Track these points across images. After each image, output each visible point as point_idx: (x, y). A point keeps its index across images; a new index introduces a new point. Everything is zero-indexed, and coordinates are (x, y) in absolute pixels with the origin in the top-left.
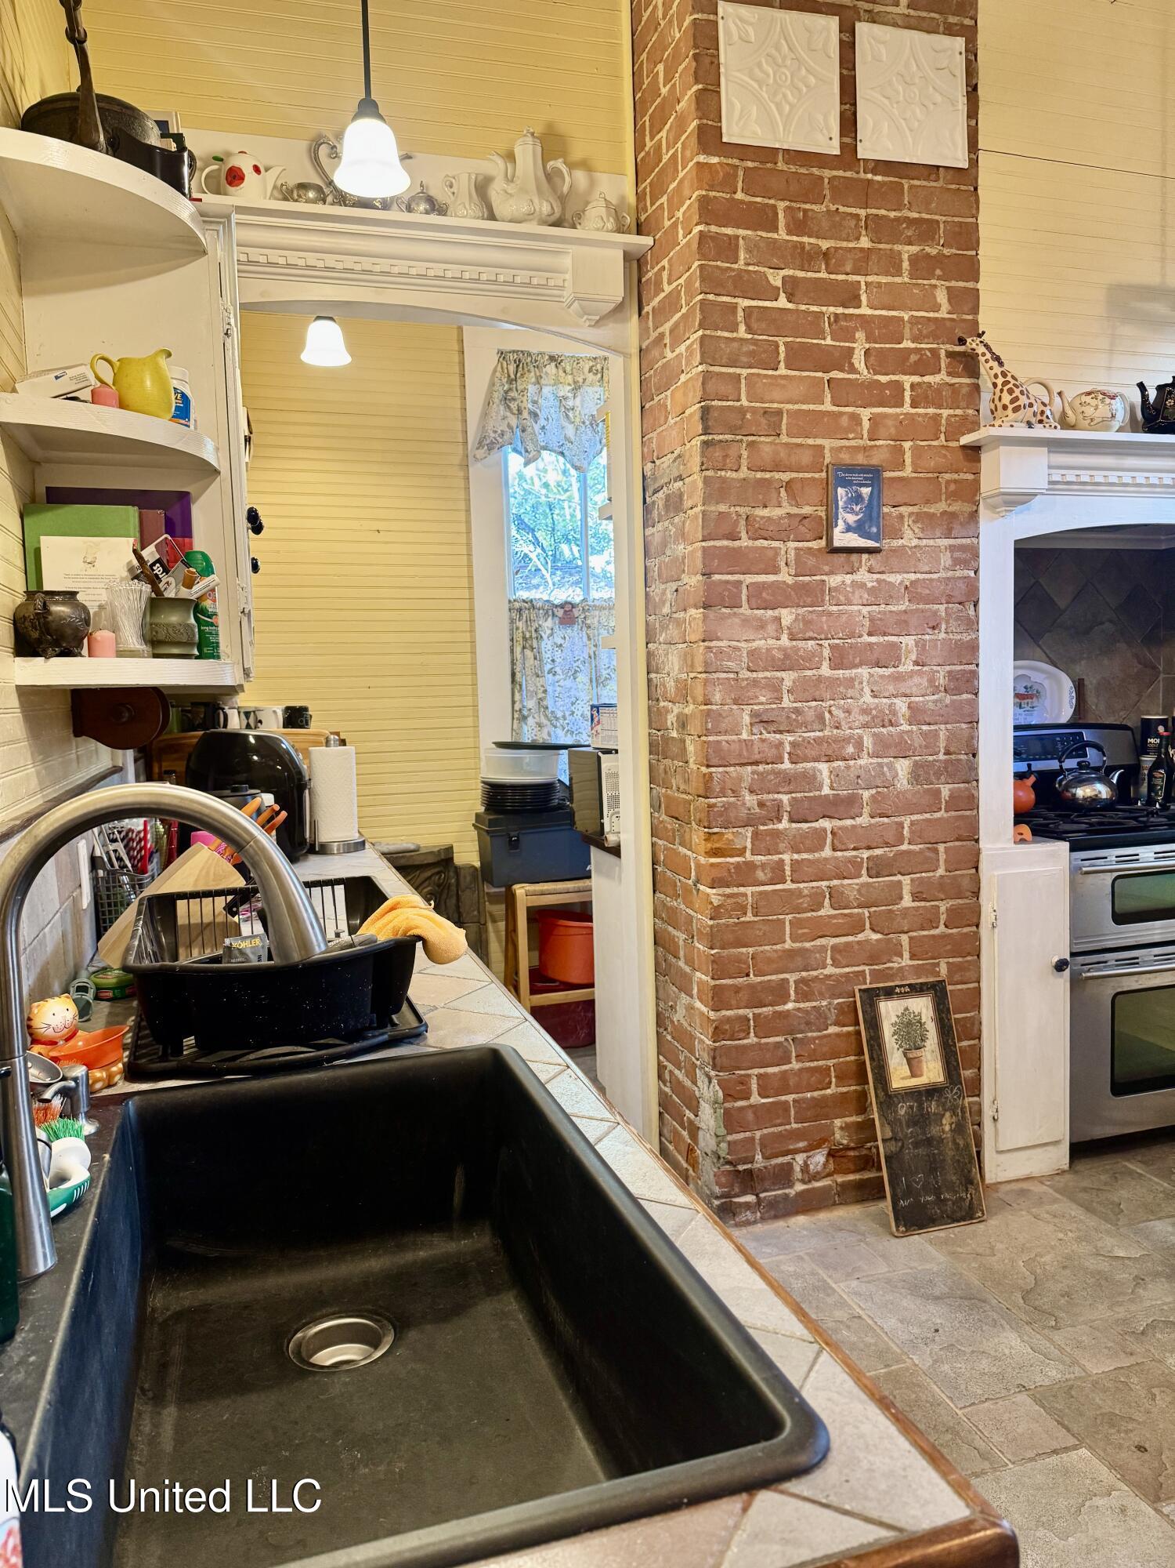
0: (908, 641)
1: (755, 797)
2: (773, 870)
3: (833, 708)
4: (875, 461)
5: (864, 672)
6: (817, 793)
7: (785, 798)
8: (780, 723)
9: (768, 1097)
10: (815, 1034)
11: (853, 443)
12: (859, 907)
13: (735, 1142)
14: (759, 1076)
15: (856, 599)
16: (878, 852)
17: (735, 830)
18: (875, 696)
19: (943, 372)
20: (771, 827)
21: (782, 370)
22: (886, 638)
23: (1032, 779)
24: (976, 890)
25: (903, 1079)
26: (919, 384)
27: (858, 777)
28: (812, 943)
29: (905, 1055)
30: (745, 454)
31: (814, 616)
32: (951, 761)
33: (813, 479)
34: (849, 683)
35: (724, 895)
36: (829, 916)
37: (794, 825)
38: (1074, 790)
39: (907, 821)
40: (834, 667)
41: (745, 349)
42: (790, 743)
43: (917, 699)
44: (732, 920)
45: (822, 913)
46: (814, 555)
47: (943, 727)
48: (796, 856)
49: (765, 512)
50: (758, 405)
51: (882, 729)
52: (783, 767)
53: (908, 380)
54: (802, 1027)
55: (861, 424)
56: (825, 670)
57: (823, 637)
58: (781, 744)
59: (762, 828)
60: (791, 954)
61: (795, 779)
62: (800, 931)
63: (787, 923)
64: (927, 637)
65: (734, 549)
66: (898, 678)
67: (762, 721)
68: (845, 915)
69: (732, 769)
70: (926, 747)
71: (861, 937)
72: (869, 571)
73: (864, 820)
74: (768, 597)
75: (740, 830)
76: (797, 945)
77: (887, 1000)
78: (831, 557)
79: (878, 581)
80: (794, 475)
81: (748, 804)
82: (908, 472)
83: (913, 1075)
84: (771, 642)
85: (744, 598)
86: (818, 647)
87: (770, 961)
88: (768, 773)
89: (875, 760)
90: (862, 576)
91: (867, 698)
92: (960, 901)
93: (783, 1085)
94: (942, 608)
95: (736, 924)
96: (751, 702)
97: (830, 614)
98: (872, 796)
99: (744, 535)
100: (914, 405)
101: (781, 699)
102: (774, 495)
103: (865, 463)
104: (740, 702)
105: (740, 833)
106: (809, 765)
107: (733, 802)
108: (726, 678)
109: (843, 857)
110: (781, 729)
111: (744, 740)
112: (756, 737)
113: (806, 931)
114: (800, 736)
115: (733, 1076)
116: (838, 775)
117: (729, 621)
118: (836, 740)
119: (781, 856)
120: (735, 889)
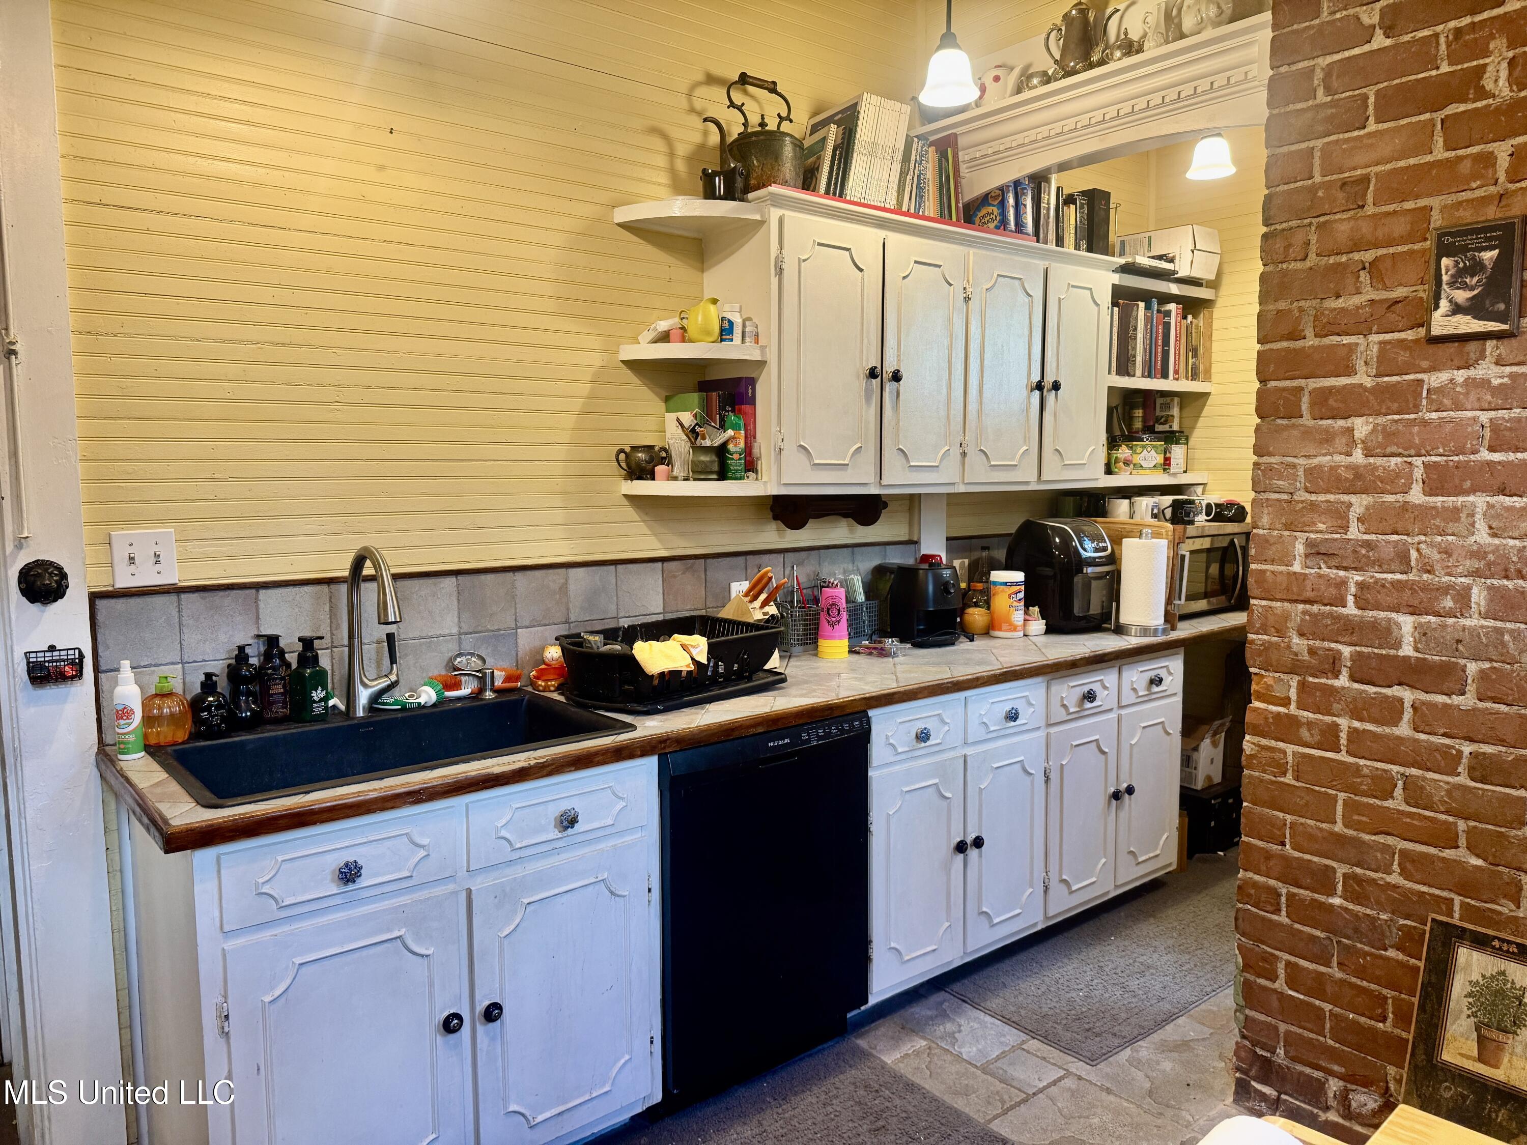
1: (1306, 642)
2: (1323, 733)
3: (1422, 546)
4: (1518, 208)
5: (1479, 501)
6: (1392, 652)
7: (1346, 651)
8: (1344, 558)
9: (1297, 991)
10: (1367, 948)
11: (1479, 193)
12: (1447, 813)
13: (1254, 1020)
14: (1288, 964)
15: (1470, 402)
16: (1488, 749)
17: (1277, 675)
18: (1495, 536)
20: (1323, 681)
21: (1372, 127)
22: (1519, 455)
25: (1463, 1055)
27: (1460, 641)
28: (1374, 838)
29: (1478, 1028)
30: (1314, 238)
31: (1401, 427)
33: (1411, 252)
34: (1452, 514)
35: (1259, 746)
36: (1398, 811)
37: (1356, 686)
40: (1430, 490)
41: (1321, 115)
42: (1357, 584)
44: (1267, 777)
45: (1389, 803)
46: (1407, 349)
49: (1340, 303)
50: (1335, 177)
51: (1505, 582)
52: (1344, 611)
54: (1350, 932)
55: (1494, 165)
56: (1416, 495)
57: (1413, 452)
58: (1344, 583)
59: (1311, 679)
60: (1340, 839)
61: (1361, 629)
62: (1356, 817)
63: (1340, 803)
65: (1294, 349)
67: (1316, 552)
68: (1426, 818)
69: (1279, 604)
71: (1449, 854)
72: (1497, 363)
73: (1467, 701)
74: (1335, 405)
75: (1282, 676)
76: (1351, 832)
77: (1473, 949)
78: (1432, 349)
79: (1511, 375)
80: (1381, 252)
81: (1295, 648)
83: (1482, 1060)
84: (1338, 458)
85: (1305, 407)
86: (1406, 466)
87: (1311, 837)
88: (1324, 615)
89: (1491, 623)
90: (1485, 370)
91: (1482, 537)
93: (1318, 987)
95: (1273, 782)
96: (1307, 529)
97: (1425, 423)
98: (1482, 671)
99: (1309, 332)
101: (1346, 528)
102: (1350, 280)
103: (1498, 216)
104: (1293, 528)
105: (1282, 680)
106: (1382, 614)
107: (1276, 643)
108: (1278, 500)
109: (1427, 741)
110: (1345, 564)
111: (1295, 573)
112: (1313, 571)
113: (1364, 819)
114: (1372, 577)
115: (1257, 948)
116: (1425, 634)
117: (1285, 434)
118: (1426, 587)
119: (1335, 719)
120: (1273, 741)
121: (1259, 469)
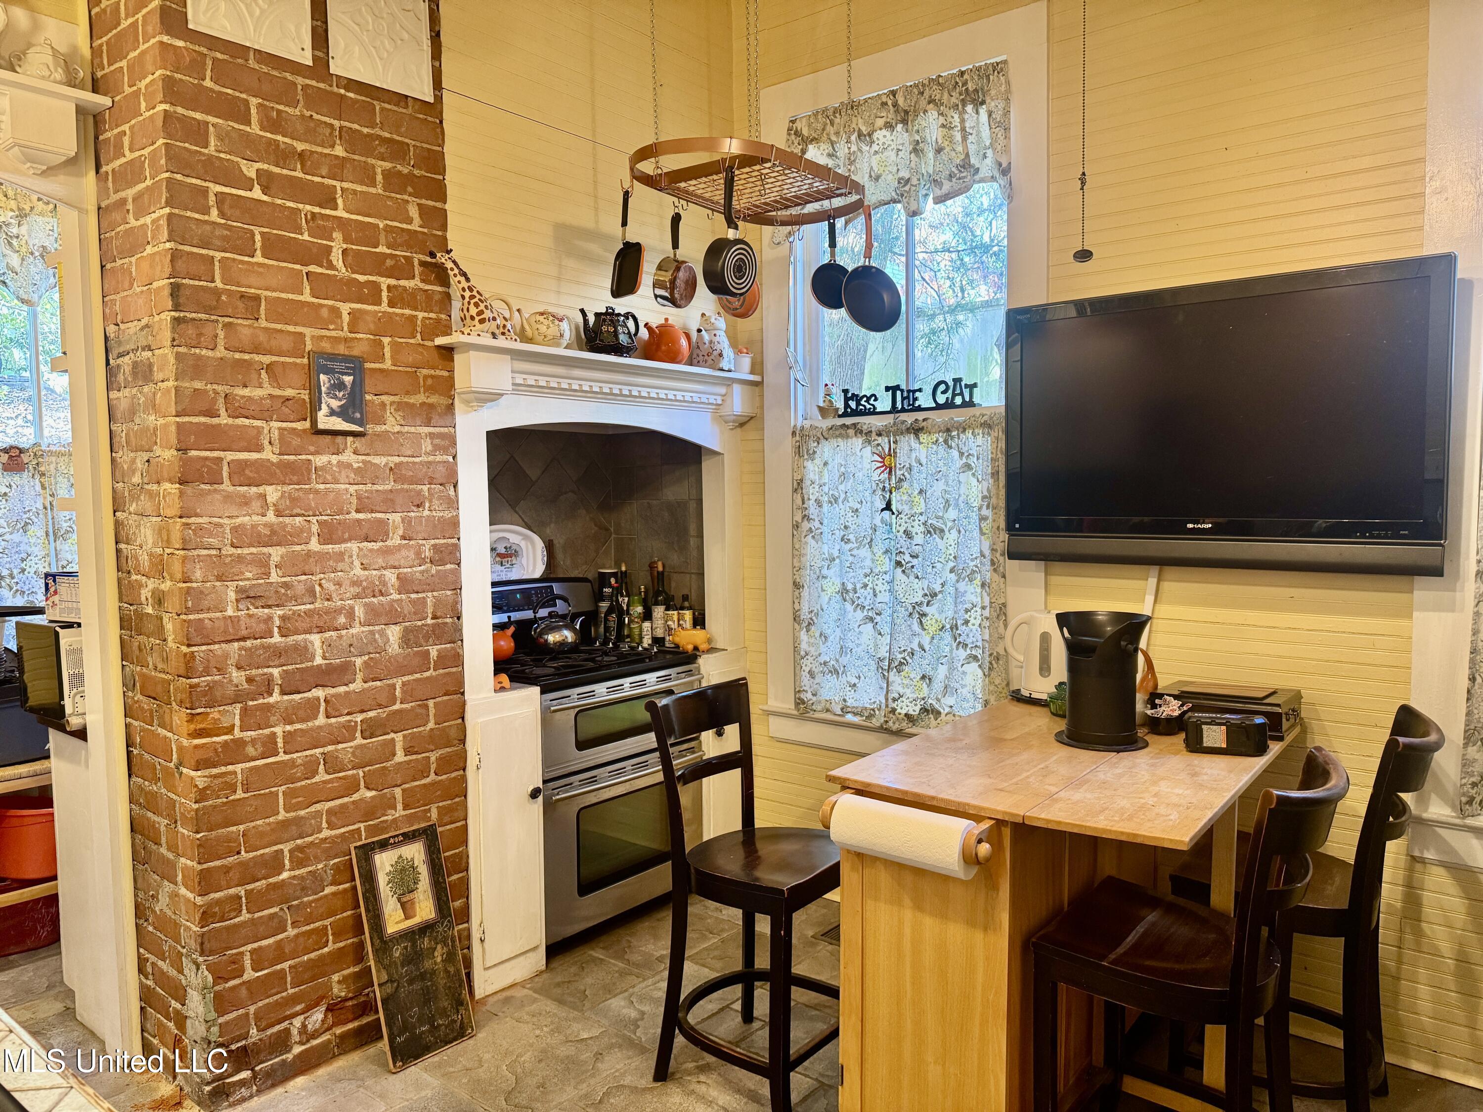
0: (395, 518)
1: (243, 673)
2: (264, 744)
3: (323, 582)
4: (356, 352)
5: (353, 546)
6: (310, 664)
7: (276, 672)
8: (268, 598)
9: (262, 970)
10: (311, 898)
11: (333, 334)
12: (353, 768)
13: (228, 1023)
14: (252, 952)
15: (343, 478)
16: (371, 714)
17: (221, 708)
18: (365, 569)
19: (417, 278)
20: (261, 701)
21: (259, 258)
22: (374, 515)
23: (512, 629)
24: (462, 738)
25: (397, 923)
26: (395, 287)
27: (351, 645)
28: (307, 810)
29: (399, 900)
30: (221, 334)
31: (301, 494)
32: (438, 624)
33: (296, 364)
34: (340, 557)
35: (211, 776)
36: (323, 781)
37: (286, 697)
38: (546, 637)
39: (399, 682)
40: (323, 541)
41: (217, 233)
42: (279, 617)
43: (405, 570)
44: (220, 800)
45: (317, 779)
46: (299, 435)
47: (430, 594)
48: (288, 728)
49: (246, 392)
50: (234, 288)
51: (373, 599)
52: (273, 640)
53: (385, 282)
54: (298, 893)
55: (341, 317)
56: (314, 545)
57: (311, 513)
58: (270, 618)
59: (251, 703)
60: (285, 824)
61: (286, 652)
62: (294, 801)
63: (281, 795)
64: (412, 514)
65: (213, 426)
66: (387, 552)
67: (246, 596)
68: (340, 778)
69: (217, 646)
70: (415, 614)
71: (356, 797)
72: (354, 453)
73: (357, 686)
74: (251, 475)
75: (226, 708)
76: (293, 814)
77: (382, 851)
78: (315, 438)
79: (363, 462)
80: (275, 358)
81: (235, 681)
82: (388, 365)
83: (407, 917)
84: (255, 518)
85: (225, 474)
86: (306, 523)
87: (262, 835)
88: (256, 648)
89: (366, 629)
90: (348, 456)
91: (358, 571)
92: (448, 750)
93: (280, 953)
94: (425, 488)
95: (224, 804)
96: (237, 578)
97: (317, 492)
98: (365, 662)
99: (223, 412)
100: (391, 304)
101: (268, 574)
102: (254, 376)
103: (347, 353)
104: (224, 578)
105: (228, 711)
106: (300, 637)
107: (220, 681)
108: (208, 555)
109: (336, 723)
110: (270, 603)
111: (230, 617)
112: (243, 613)
113: (300, 799)
114: (290, 610)
115: (224, 958)
116: (330, 645)
117: (209, 498)
118: (327, 612)
119: (272, 729)
120: (222, 768)
121: (190, 528)
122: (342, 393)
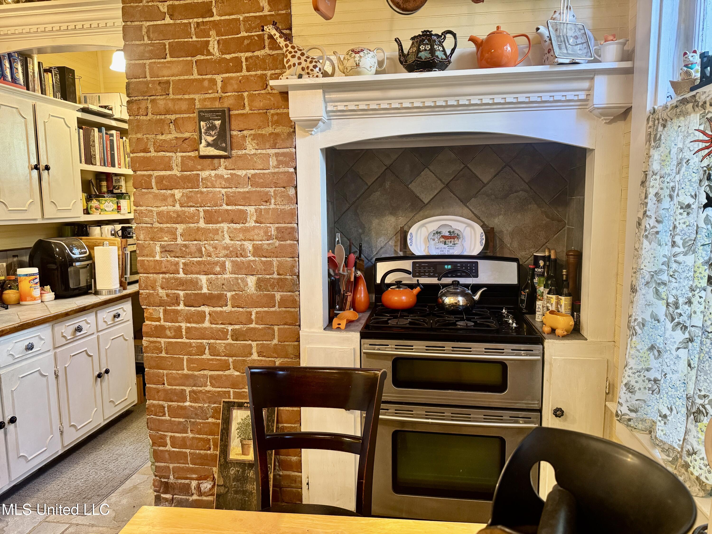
0: (251, 209)
1: (165, 291)
2: (175, 331)
3: (206, 246)
4: (226, 104)
5: (225, 226)
6: (199, 292)
7: (181, 293)
8: (176, 252)
9: (175, 448)
10: (201, 421)
11: (212, 96)
12: (225, 356)
13: (159, 467)
14: (171, 437)
15: (217, 184)
16: (237, 327)
17: (154, 308)
18: (231, 240)
19: (267, 48)
20: (173, 308)
21: (169, 59)
22: (237, 207)
23: (418, 289)
24: (297, 354)
25: (236, 454)
26: (251, 57)
27: (223, 284)
28: (199, 373)
29: (241, 442)
30: (150, 106)
31: (193, 194)
32: (281, 279)
33: (190, 118)
34: (216, 232)
35: (149, 341)
36: (207, 359)
37: (187, 308)
39: (254, 311)
40: (207, 223)
41: (147, 49)
42: (183, 263)
43: (257, 242)
44: (154, 355)
45: (204, 357)
46: (192, 160)
47: (275, 259)
48: (189, 325)
49: (163, 137)
50: (156, 79)
51: (237, 259)
52: (179, 276)
53: (243, 56)
54: (194, 416)
55: (216, 84)
56: (202, 224)
57: (198, 205)
58: (177, 263)
59: (168, 308)
60: (187, 376)
61: (186, 283)
62: (192, 365)
63: (185, 360)
64: (262, 207)
65: (147, 157)
66: (246, 230)
67: (165, 250)
68: (218, 360)
69: (151, 275)
70: (264, 270)
71: (227, 373)
72: (225, 169)
73: (228, 309)
74: (166, 183)
75: (156, 308)
76: (190, 372)
77: (238, 409)
78: (202, 161)
79: (231, 174)
80: (178, 116)
81: (160, 295)
82: (247, 110)
83: (243, 453)
84: (170, 208)
85: (154, 184)
86: (197, 211)
87: (175, 379)
88: (171, 278)
89: (234, 276)
90: (221, 171)
91: (227, 241)
92: (286, 359)
93: (183, 444)
94: (272, 190)
95: (157, 357)
96: (160, 240)
97: (202, 193)
98: (232, 296)
99: (152, 149)
100: (248, 70)
101: (176, 239)
102: (166, 127)
103: (220, 106)
104: (154, 240)
105: (156, 310)
106: (194, 276)
107: (152, 293)
108: (146, 227)
109: (215, 328)
110: (177, 255)
111: (157, 260)
112: (164, 259)
113: (195, 365)
114: (189, 260)
115: (157, 434)
116: (211, 283)
117: (147, 196)
118: (209, 263)
119: (180, 324)
120: (155, 338)
121: (137, 212)
122: (214, 132)
